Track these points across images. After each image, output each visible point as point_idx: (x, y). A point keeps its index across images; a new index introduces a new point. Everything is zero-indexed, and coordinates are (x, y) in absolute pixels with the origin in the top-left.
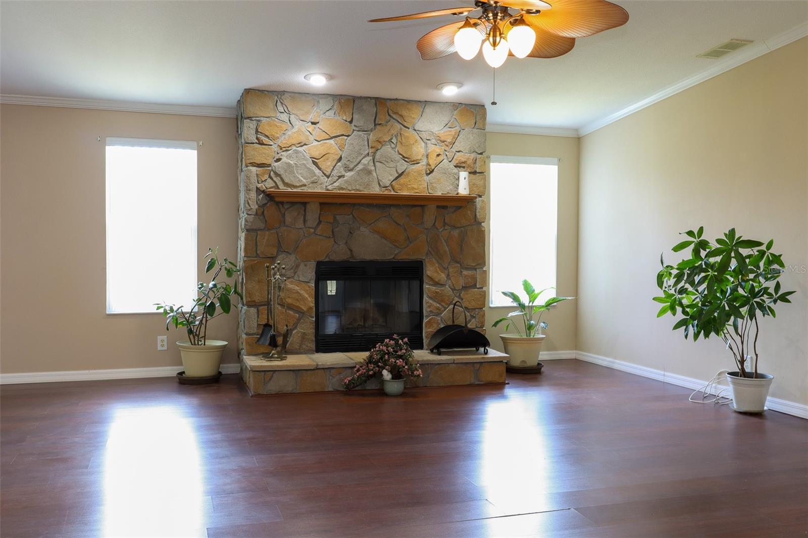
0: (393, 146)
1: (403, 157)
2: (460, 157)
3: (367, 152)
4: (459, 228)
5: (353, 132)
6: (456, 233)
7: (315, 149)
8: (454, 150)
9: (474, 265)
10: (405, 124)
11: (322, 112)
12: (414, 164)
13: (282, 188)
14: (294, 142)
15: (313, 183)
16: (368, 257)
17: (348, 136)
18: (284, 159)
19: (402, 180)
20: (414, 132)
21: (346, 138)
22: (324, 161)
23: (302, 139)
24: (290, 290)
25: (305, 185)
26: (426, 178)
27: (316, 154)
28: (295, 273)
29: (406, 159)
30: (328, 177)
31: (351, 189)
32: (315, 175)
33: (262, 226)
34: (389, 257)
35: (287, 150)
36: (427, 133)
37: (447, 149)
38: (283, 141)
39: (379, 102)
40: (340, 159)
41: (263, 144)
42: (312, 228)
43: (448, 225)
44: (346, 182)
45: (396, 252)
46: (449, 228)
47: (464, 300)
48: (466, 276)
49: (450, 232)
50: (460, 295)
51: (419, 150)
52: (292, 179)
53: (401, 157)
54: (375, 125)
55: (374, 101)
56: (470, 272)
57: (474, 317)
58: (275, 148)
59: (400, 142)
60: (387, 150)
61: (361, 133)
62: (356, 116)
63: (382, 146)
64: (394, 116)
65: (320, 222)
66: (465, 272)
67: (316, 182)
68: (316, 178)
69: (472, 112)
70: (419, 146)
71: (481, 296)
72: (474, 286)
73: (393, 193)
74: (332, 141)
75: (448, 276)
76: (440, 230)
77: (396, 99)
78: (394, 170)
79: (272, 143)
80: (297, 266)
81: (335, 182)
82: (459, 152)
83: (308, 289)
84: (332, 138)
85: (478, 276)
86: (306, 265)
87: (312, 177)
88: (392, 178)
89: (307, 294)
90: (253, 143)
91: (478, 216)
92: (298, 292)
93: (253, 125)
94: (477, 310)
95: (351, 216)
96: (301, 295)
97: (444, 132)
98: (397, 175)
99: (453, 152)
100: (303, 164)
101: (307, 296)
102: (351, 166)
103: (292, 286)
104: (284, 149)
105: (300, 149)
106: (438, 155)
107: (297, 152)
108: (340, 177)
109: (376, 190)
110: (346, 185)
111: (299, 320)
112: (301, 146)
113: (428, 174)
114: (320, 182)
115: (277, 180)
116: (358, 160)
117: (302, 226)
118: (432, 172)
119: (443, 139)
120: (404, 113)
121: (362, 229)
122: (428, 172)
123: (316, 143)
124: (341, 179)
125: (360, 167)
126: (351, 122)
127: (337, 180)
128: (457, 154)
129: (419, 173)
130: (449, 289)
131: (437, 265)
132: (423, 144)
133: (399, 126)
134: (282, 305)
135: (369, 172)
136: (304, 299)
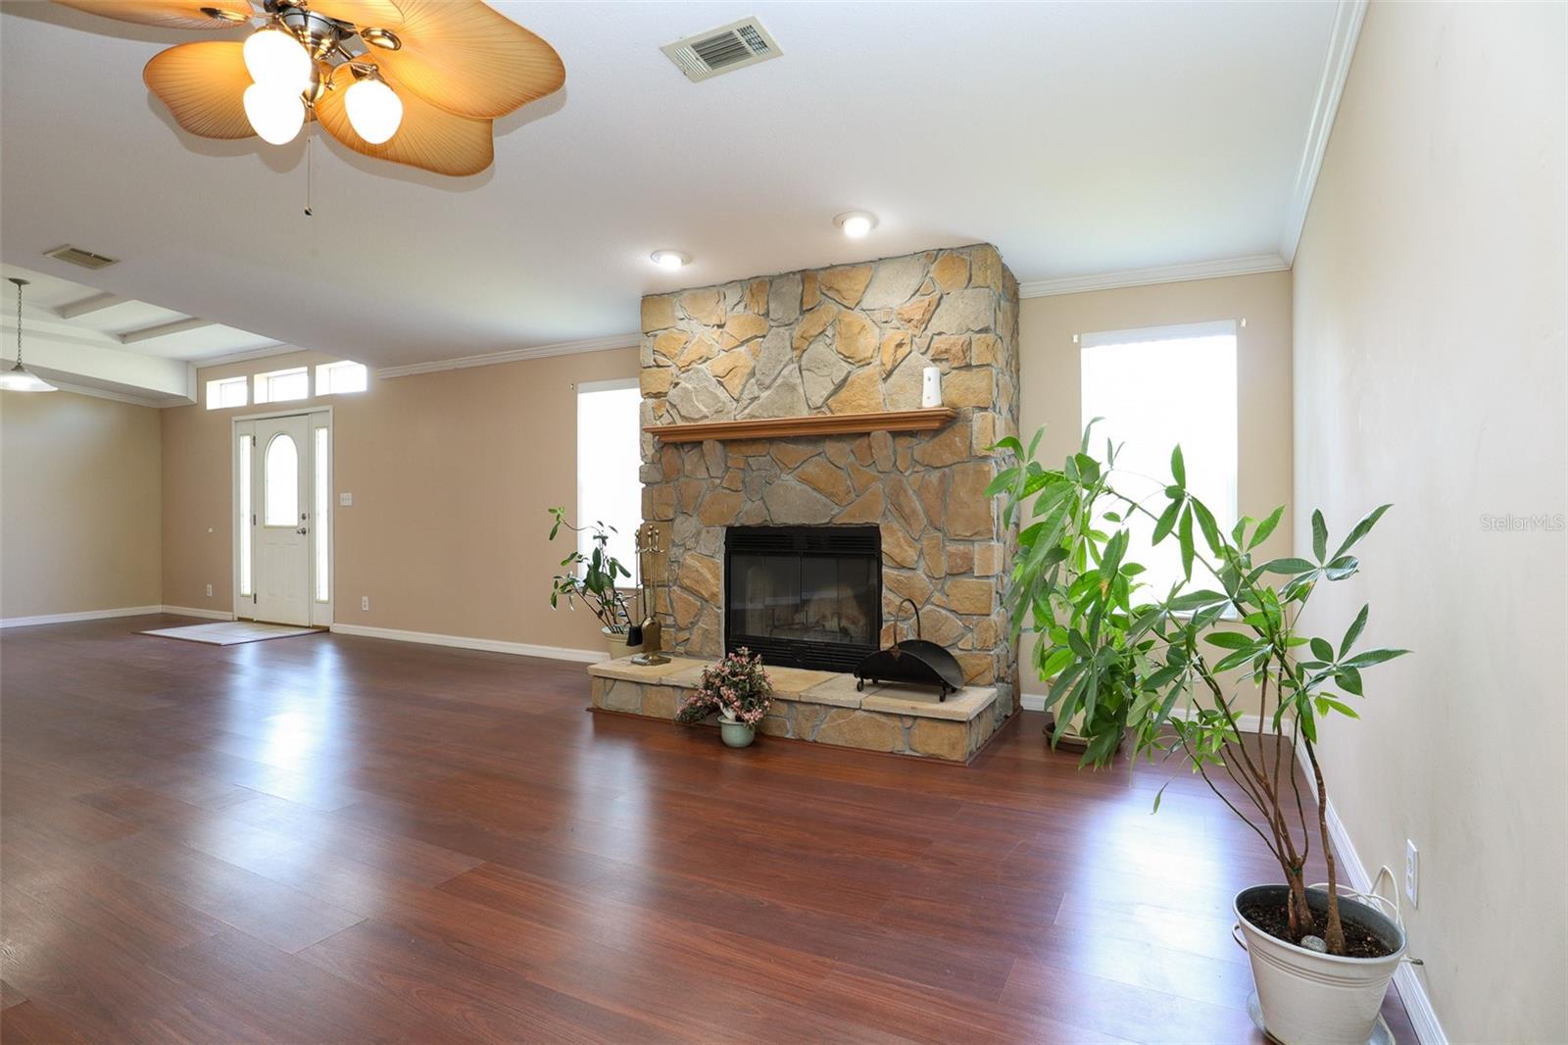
0: (828, 341)
1: (845, 356)
2: (939, 343)
3: (788, 358)
4: (937, 468)
5: (769, 330)
6: (934, 477)
7: (720, 363)
8: (929, 333)
9: (968, 534)
10: (846, 303)
11: (728, 309)
12: (863, 366)
13: (680, 423)
14: (694, 357)
15: (716, 412)
16: (792, 521)
17: (764, 337)
18: (683, 384)
19: (843, 394)
20: (863, 315)
21: (761, 340)
22: (731, 379)
23: (704, 351)
24: (689, 567)
25: (707, 417)
26: (882, 387)
27: (720, 371)
28: (697, 543)
29: (850, 360)
30: (737, 401)
31: (765, 417)
32: (719, 401)
33: (658, 478)
34: (821, 520)
35: (688, 371)
36: (882, 311)
37: (917, 332)
38: (683, 360)
39: (806, 276)
40: (753, 374)
41: (659, 366)
42: (717, 478)
43: (920, 464)
44: (761, 406)
45: (833, 513)
46: (923, 469)
47: (951, 598)
48: (950, 555)
49: (924, 477)
50: (943, 587)
51: (868, 342)
52: (690, 409)
53: (842, 357)
54: (803, 312)
55: (798, 276)
56: (962, 548)
57: (971, 630)
58: (673, 370)
59: (839, 333)
60: (818, 348)
61: (782, 330)
62: (772, 306)
63: (810, 343)
64: (830, 294)
65: (728, 468)
66: (952, 548)
67: (721, 411)
68: (720, 404)
69: (963, 259)
70: (869, 335)
71: (982, 592)
72: (969, 571)
73: (830, 415)
74: (742, 349)
75: (921, 554)
76: (906, 474)
77: (832, 267)
78: (828, 379)
79: (670, 363)
80: (699, 533)
81: (745, 408)
82: (940, 334)
83: (711, 565)
84: (743, 343)
85: (976, 556)
86: (708, 532)
87: (716, 404)
88: (825, 394)
89: (711, 573)
90: (650, 367)
91: (975, 446)
92: (697, 571)
93: (649, 342)
94: (975, 617)
95: (768, 457)
96: (701, 574)
97: (911, 305)
98: (833, 387)
99: (927, 336)
100: (705, 387)
101: (709, 576)
102: (767, 382)
103: (692, 561)
104: (683, 369)
105: (703, 366)
106: (900, 345)
107: (698, 371)
108: (753, 399)
109: (804, 414)
110: (760, 411)
111: (702, 609)
112: (705, 361)
113: (885, 380)
114: (726, 410)
115: (673, 412)
116: (777, 372)
117: (706, 476)
118: (889, 374)
119: (906, 317)
120: (842, 286)
121: (784, 477)
122: (884, 376)
123: (723, 354)
124: (756, 402)
125: (780, 381)
126: (767, 314)
127: (750, 404)
128: (936, 337)
129: (870, 380)
130: (923, 576)
131: (900, 534)
132: (877, 330)
133: (836, 308)
134: (681, 587)
135: (792, 388)
136: (705, 581)
